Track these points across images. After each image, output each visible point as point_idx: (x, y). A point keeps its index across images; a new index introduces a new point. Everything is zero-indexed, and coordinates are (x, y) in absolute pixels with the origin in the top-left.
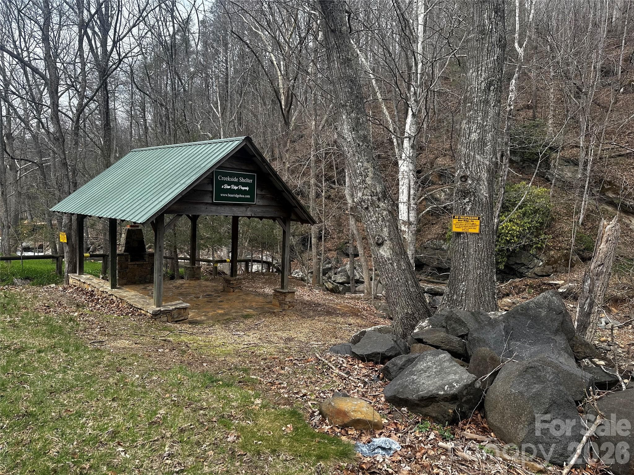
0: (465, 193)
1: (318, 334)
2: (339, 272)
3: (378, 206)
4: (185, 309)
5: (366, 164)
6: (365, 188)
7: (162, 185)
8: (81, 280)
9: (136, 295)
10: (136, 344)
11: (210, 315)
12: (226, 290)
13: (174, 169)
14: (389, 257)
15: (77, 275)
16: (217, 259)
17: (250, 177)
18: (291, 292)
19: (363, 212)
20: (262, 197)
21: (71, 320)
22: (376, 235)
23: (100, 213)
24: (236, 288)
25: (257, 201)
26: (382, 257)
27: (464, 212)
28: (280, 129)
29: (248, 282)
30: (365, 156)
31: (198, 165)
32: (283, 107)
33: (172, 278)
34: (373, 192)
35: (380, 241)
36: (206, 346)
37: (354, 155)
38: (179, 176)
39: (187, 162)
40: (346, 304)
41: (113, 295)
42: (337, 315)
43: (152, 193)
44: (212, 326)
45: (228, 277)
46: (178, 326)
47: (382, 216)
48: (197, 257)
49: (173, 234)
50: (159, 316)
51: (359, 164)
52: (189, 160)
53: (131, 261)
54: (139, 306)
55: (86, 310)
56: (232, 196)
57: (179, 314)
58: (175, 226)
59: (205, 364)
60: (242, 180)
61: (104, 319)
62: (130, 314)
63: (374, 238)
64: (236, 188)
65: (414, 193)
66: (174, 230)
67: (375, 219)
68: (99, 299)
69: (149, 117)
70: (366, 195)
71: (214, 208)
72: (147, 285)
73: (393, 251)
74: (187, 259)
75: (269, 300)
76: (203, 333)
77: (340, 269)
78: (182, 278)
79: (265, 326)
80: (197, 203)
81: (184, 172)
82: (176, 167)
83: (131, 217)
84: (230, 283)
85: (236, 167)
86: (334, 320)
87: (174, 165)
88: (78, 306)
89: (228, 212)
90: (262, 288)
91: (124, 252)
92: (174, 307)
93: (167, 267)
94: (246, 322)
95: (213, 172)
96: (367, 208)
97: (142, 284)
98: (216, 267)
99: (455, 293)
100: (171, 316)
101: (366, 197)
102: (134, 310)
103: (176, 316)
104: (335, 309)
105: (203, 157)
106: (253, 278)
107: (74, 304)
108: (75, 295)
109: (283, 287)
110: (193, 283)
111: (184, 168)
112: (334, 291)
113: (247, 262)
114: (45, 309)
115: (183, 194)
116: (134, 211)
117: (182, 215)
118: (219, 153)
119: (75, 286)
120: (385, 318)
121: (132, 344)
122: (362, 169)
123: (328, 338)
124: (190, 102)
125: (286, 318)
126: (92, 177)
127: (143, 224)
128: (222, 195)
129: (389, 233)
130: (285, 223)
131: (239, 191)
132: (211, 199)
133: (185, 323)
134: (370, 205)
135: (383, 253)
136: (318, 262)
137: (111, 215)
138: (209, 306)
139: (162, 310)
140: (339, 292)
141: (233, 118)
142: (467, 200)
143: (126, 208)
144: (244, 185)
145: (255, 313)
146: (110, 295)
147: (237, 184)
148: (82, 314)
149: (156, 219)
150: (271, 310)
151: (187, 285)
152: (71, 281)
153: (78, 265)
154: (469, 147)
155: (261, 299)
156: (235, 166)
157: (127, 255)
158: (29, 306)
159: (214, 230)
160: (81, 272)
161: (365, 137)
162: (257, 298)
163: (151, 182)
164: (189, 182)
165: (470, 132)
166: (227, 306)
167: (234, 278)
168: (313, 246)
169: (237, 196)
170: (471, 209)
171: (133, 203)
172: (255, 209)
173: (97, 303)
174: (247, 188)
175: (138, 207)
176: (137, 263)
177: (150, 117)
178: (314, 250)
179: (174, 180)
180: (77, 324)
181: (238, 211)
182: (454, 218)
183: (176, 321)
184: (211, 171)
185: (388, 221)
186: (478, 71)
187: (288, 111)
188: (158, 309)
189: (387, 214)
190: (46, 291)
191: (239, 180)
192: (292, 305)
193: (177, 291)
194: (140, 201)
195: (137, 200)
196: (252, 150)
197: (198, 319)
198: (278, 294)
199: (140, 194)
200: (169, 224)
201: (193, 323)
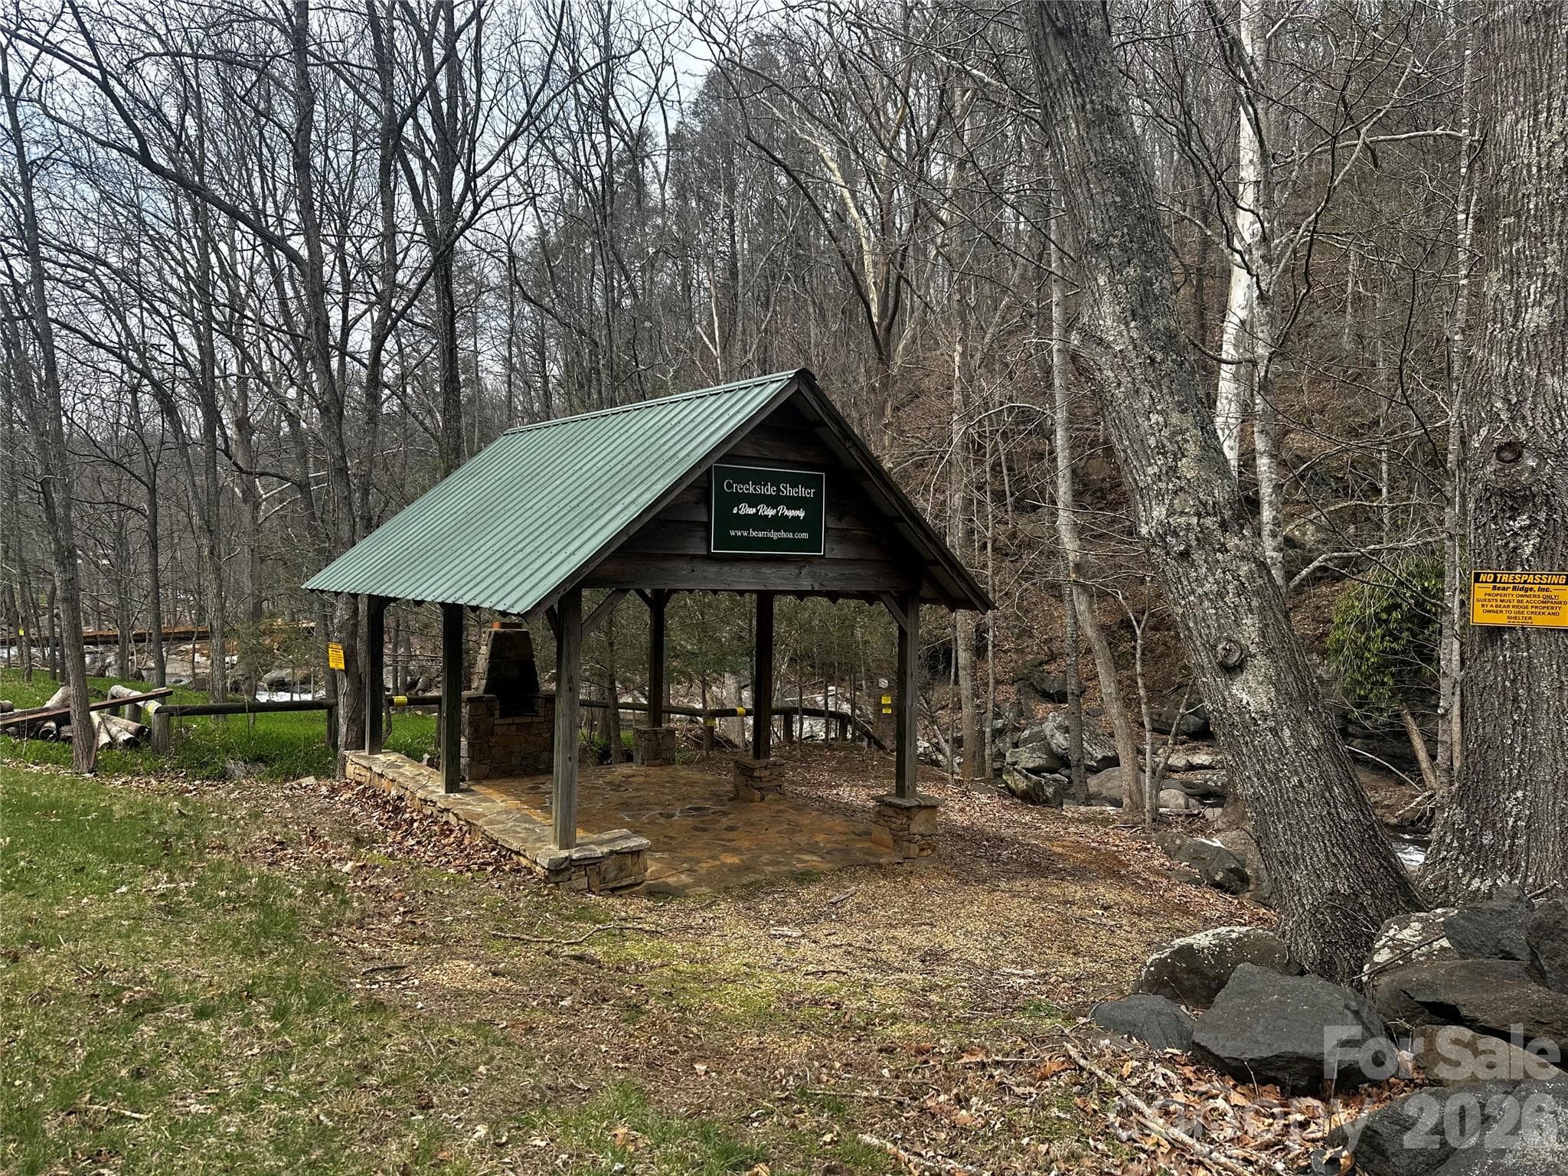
0: (1514, 499)
1: (1021, 941)
2: (1026, 741)
3: (1223, 545)
4: (636, 853)
5: (1175, 418)
6: (1176, 493)
7: (577, 511)
8: (375, 769)
9: (507, 812)
10: (495, 974)
11: (703, 871)
12: (741, 794)
13: (607, 468)
14: (1267, 708)
15: (366, 753)
16: (712, 707)
17: (807, 482)
18: (926, 807)
19: (1172, 568)
20: (842, 537)
21: (330, 886)
22: (1218, 640)
23: (417, 592)
24: (769, 790)
25: (827, 549)
26: (1242, 709)
27: (1513, 559)
28: (861, 380)
29: (794, 769)
30: (1172, 394)
31: (671, 453)
32: (875, 320)
33: (604, 757)
34: (1205, 505)
35: (1234, 659)
36: (696, 978)
37: (1137, 391)
38: (621, 484)
39: (641, 449)
40: (1074, 838)
41: (448, 810)
42: (1061, 875)
43: (550, 533)
44: (709, 906)
45: (749, 759)
46: (617, 903)
47: (1237, 578)
48: (664, 703)
49: (606, 644)
50: (567, 874)
51: (1154, 418)
52: (647, 444)
53: (502, 716)
54: (515, 846)
55: (378, 853)
56: (761, 534)
57: (621, 869)
58: (611, 623)
59: (700, 1068)
60: (788, 491)
61: (417, 884)
62: (490, 869)
63: (1214, 647)
64: (770, 512)
65: (1275, 518)
66: (608, 634)
67: (1215, 587)
68: (413, 821)
69: (554, 370)
70: (1182, 513)
71: (712, 570)
72: (542, 779)
73: (1278, 690)
74: (641, 707)
75: (861, 828)
76: (687, 928)
77: (1027, 732)
78: (629, 758)
79: (860, 908)
80: (667, 557)
81: (635, 473)
82: (612, 464)
83: (494, 599)
84: (751, 777)
85: (771, 456)
86: (1055, 891)
87: (608, 458)
88: (358, 841)
89: (748, 578)
90: (831, 787)
91: (486, 691)
92: (606, 850)
93: (592, 727)
94: (804, 893)
95: (709, 470)
96: (1185, 555)
97: (529, 775)
98: (711, 729)
99: (1488, 823)
100: (599, 873)
101: (1183, 520)
102: (502, 859)
103: (611, 876)
104: (1051, 857)
105: (683, 433)
106: (804, 758)
107: (350, 834)
108: (356, 810)
109: (901, 791)
110: (657, 773)
111: (635, 463)
112: (1031, 798)
113: (788, 714)
114: (274, 851)
115: (632, 532)
116: (503, 581)
117: (627, 591)
118: (726, 417)
119: (359, 783)
120: (1198, 883)
121: (483, 977)
122: (1166, 433)
123: (1052, 955)
124: (648, 324)
125: (917, 884)
126: (409, 501)
127: (525, 616)
128: (733, 533)
129: (1263, 633)
130: (904, 609)
131: (779, 522)
132: (703, 545)
133: (638, 895)
134: (1194, 543)
135: (1245, 698)
136: (979, 717)
137: (445, 596)
138: (700, 843)
139: (575, 856)
140: (1046, 802)
141: (750, 356)
142: (1523, 520)
143: (484, 574)
144: (793, 503)
145: (825, 866)
146: (442, 811)
147: (773, 501)
148: (363, 867)
149: (560, 602)
150: (872, 860)
151: (642, 779)
152: (350, 769)
153: (368, 729)
154: (1518, 352)
155: (837, 823)
156: (766, 453)
157: (491, 700)
158: (232, 841)
159: (705, 632)
160: (377, 746)
161: (1171, 336)
162: (828, 821)
163: (550, 505)
164: (648, 498)
165: (1518, 306)
166: (746, 844)
167: (763, 762)
168: (961, 673)
169: (774, 535)
170: (1538, 550)
171: (501, 562)
172: (821, 570)
173: (408, 833)
174: (801, 514)
175: (513, 572)
176: (517, 721)
177: (556, 371)
178: (965, 683)
179: (608, 495)
180: (344, 902)
181: (774, 578)
182: (1477, 580)
183: (613, 890)
184: (704, 468)
185: (1257, 593)
186: (1537, 113)
187: (889, 329)
188: (564, 854)
189: (1251, 571)
190: (287, 797)
191: (779, 490)
192: (928, 845)
193: (614, 797)
194: (520, 556)
195: (512, 553)
196: (815, 405)
197: (671, 880)
198: (890, 812)
199: (521, 537)
200: (594, 617)
201: (659, 893)
